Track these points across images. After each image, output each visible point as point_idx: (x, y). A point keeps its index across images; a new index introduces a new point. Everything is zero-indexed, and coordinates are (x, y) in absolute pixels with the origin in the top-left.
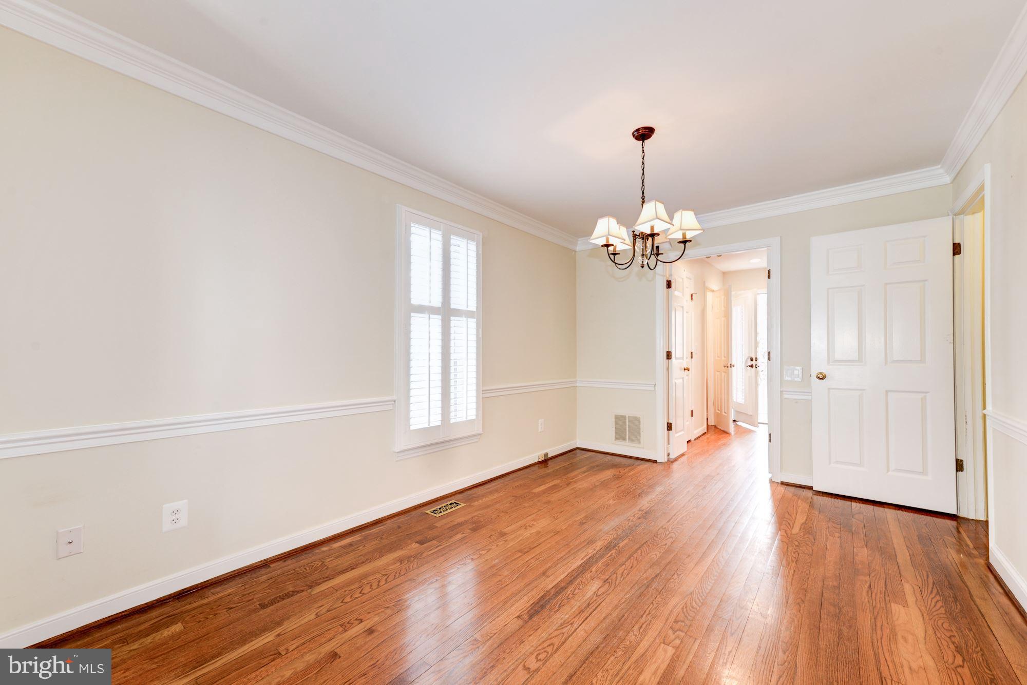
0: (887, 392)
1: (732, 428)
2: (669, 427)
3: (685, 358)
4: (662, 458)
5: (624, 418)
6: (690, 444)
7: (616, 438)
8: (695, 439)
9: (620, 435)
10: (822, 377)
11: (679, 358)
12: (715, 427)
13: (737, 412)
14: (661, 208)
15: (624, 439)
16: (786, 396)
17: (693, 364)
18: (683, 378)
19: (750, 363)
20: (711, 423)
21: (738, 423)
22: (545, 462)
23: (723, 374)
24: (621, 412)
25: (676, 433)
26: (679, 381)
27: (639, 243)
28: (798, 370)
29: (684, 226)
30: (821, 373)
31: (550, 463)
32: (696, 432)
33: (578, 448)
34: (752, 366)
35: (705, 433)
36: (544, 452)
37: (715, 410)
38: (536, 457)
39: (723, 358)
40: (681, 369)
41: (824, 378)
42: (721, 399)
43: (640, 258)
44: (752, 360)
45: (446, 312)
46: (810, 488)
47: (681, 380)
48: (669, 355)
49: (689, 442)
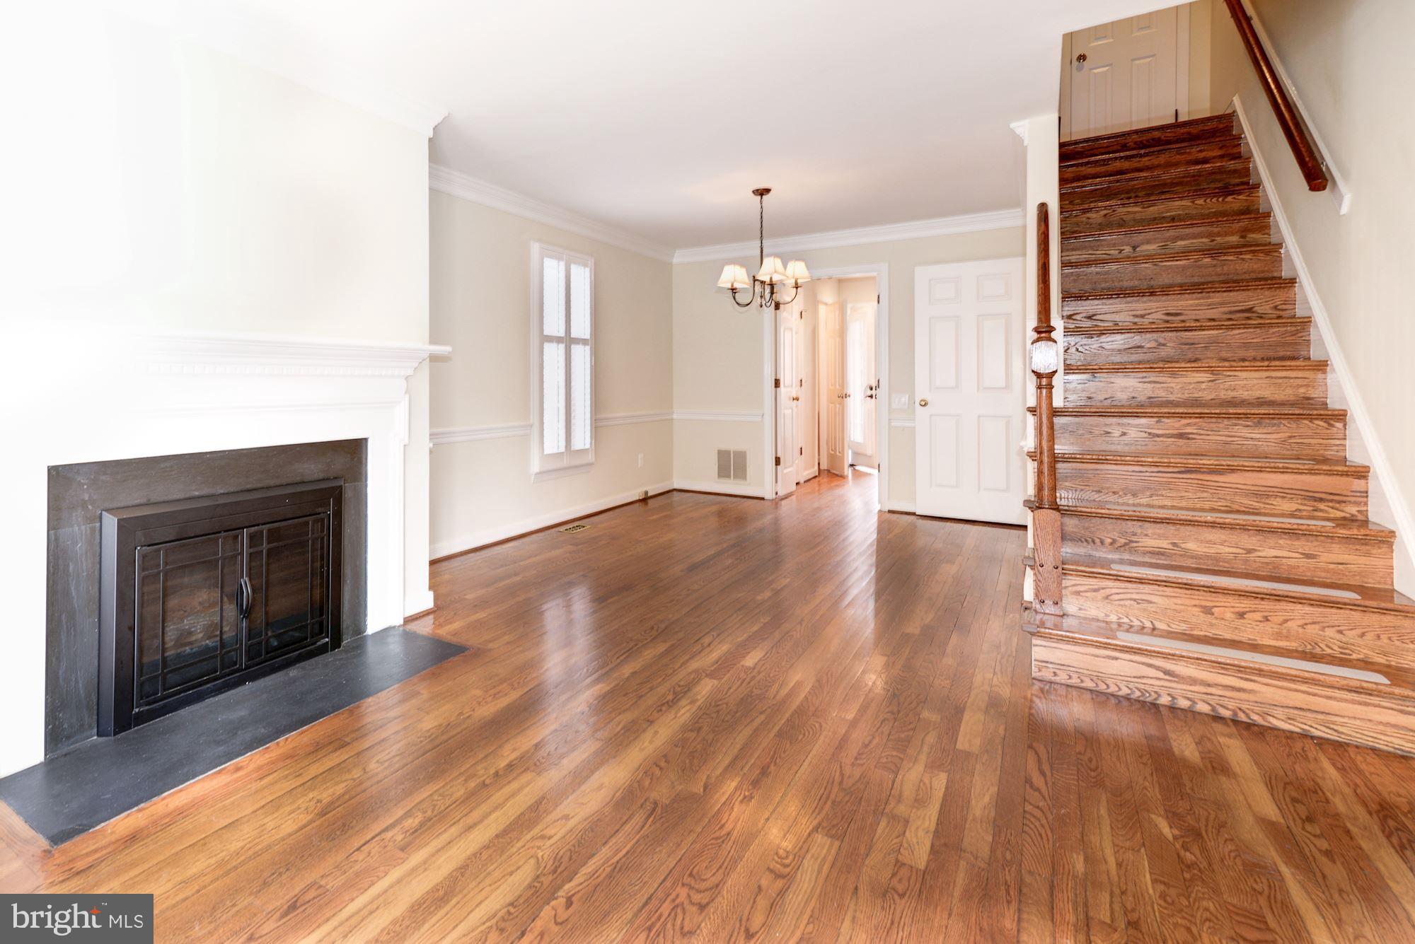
0: (979, 417)
1: (849, 472)
2: (778, 461)
3: (794, 385)
4: (769, 495)
5: (727, 453)
6: (799, 486)
7: (719, 476)
8: (805, 482)
9: (724, 472)
10: (924, 404)
11: (788, 386)
12: (829, 471)
13: (856, 454)
14: (778, 262)
15: (728, 476)
16: (893, 424)
17: (803, 393)
18: (792, 409)
19: (869, 393)
20: (824, 466)
21: (857, 468)
22: (645, 500)
23: (838, 406)
24: (724, 447)
25: (785, 468)
26: (788, 412)
27: (758, 288)
28: (905, 399)
29: (796, 276)
30: (924, 401)
31: (650, 502)
32: (806, 473)
33: (675, 490)
34: (871, 396)
35: (816, 477)
36: (644, 489)
37: (828, 452)
38: (636, 495)
39: (838, 387)
40: (790, 398)
41: (925, 405)
42: (835, 438)
43: (759, 299)
44: (871, 389)
45: (568, 341)
46: (914, 514)
47: (790, 411)
48: (777, 383)
49: (797, 484)
